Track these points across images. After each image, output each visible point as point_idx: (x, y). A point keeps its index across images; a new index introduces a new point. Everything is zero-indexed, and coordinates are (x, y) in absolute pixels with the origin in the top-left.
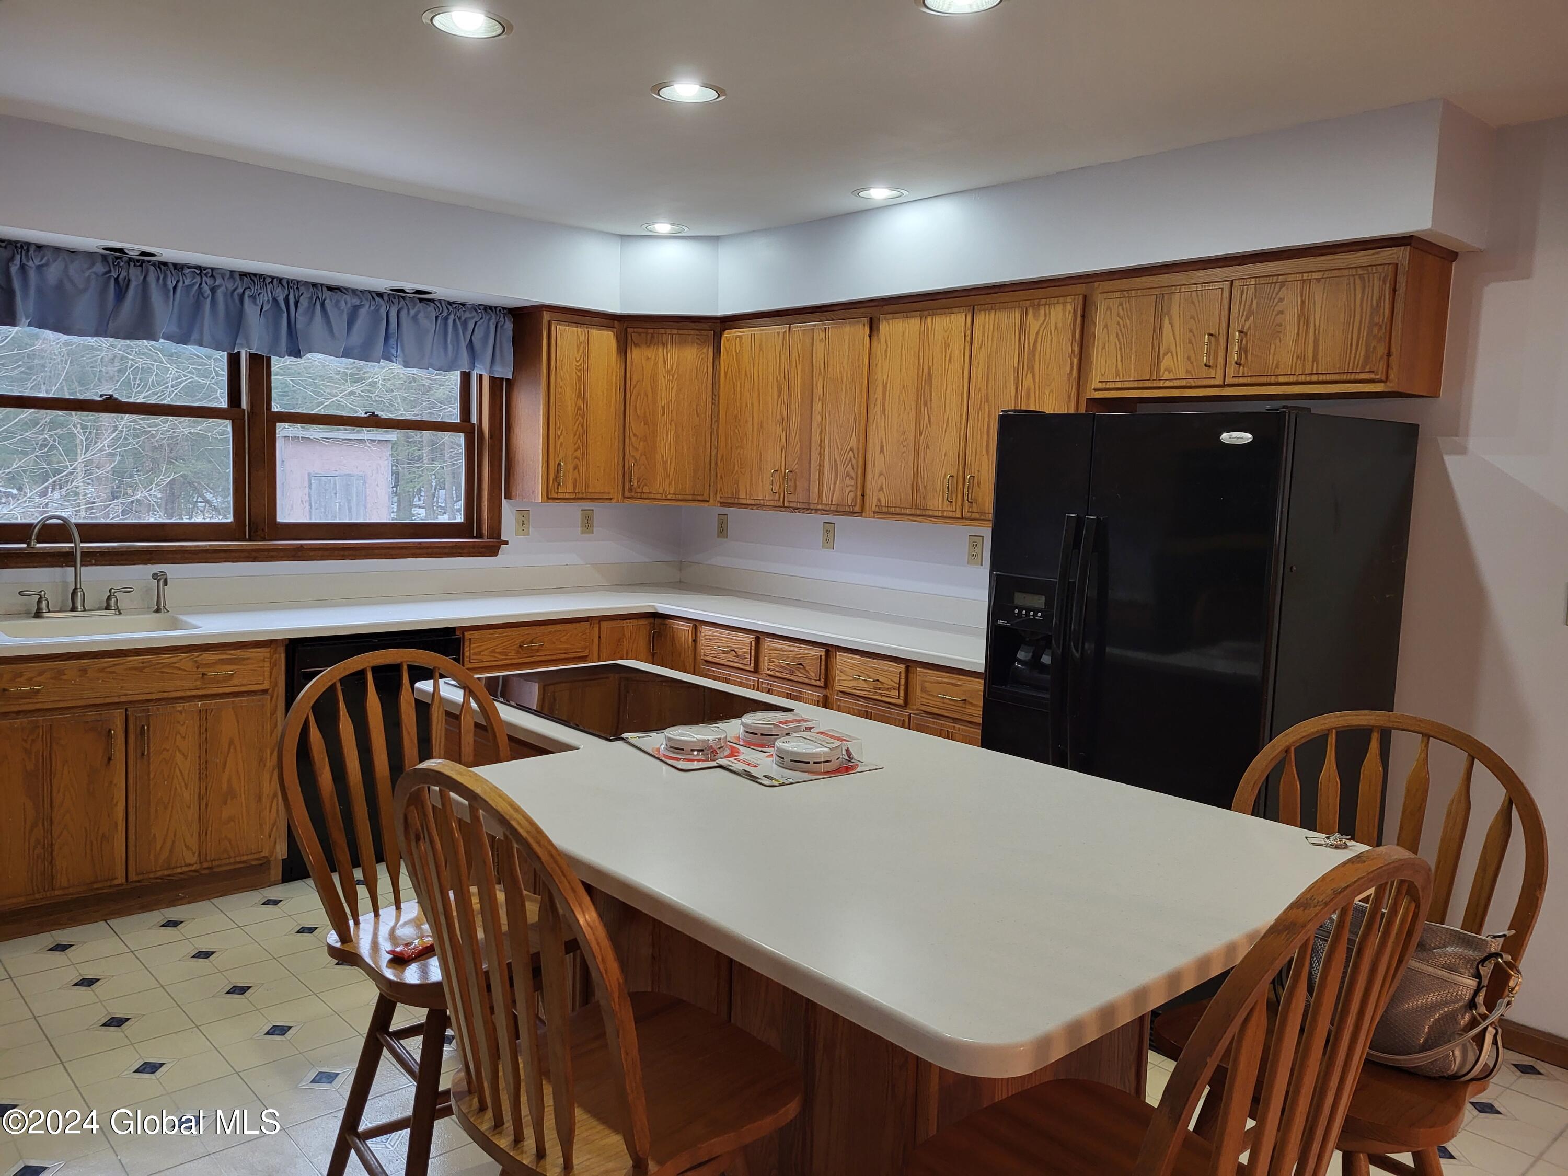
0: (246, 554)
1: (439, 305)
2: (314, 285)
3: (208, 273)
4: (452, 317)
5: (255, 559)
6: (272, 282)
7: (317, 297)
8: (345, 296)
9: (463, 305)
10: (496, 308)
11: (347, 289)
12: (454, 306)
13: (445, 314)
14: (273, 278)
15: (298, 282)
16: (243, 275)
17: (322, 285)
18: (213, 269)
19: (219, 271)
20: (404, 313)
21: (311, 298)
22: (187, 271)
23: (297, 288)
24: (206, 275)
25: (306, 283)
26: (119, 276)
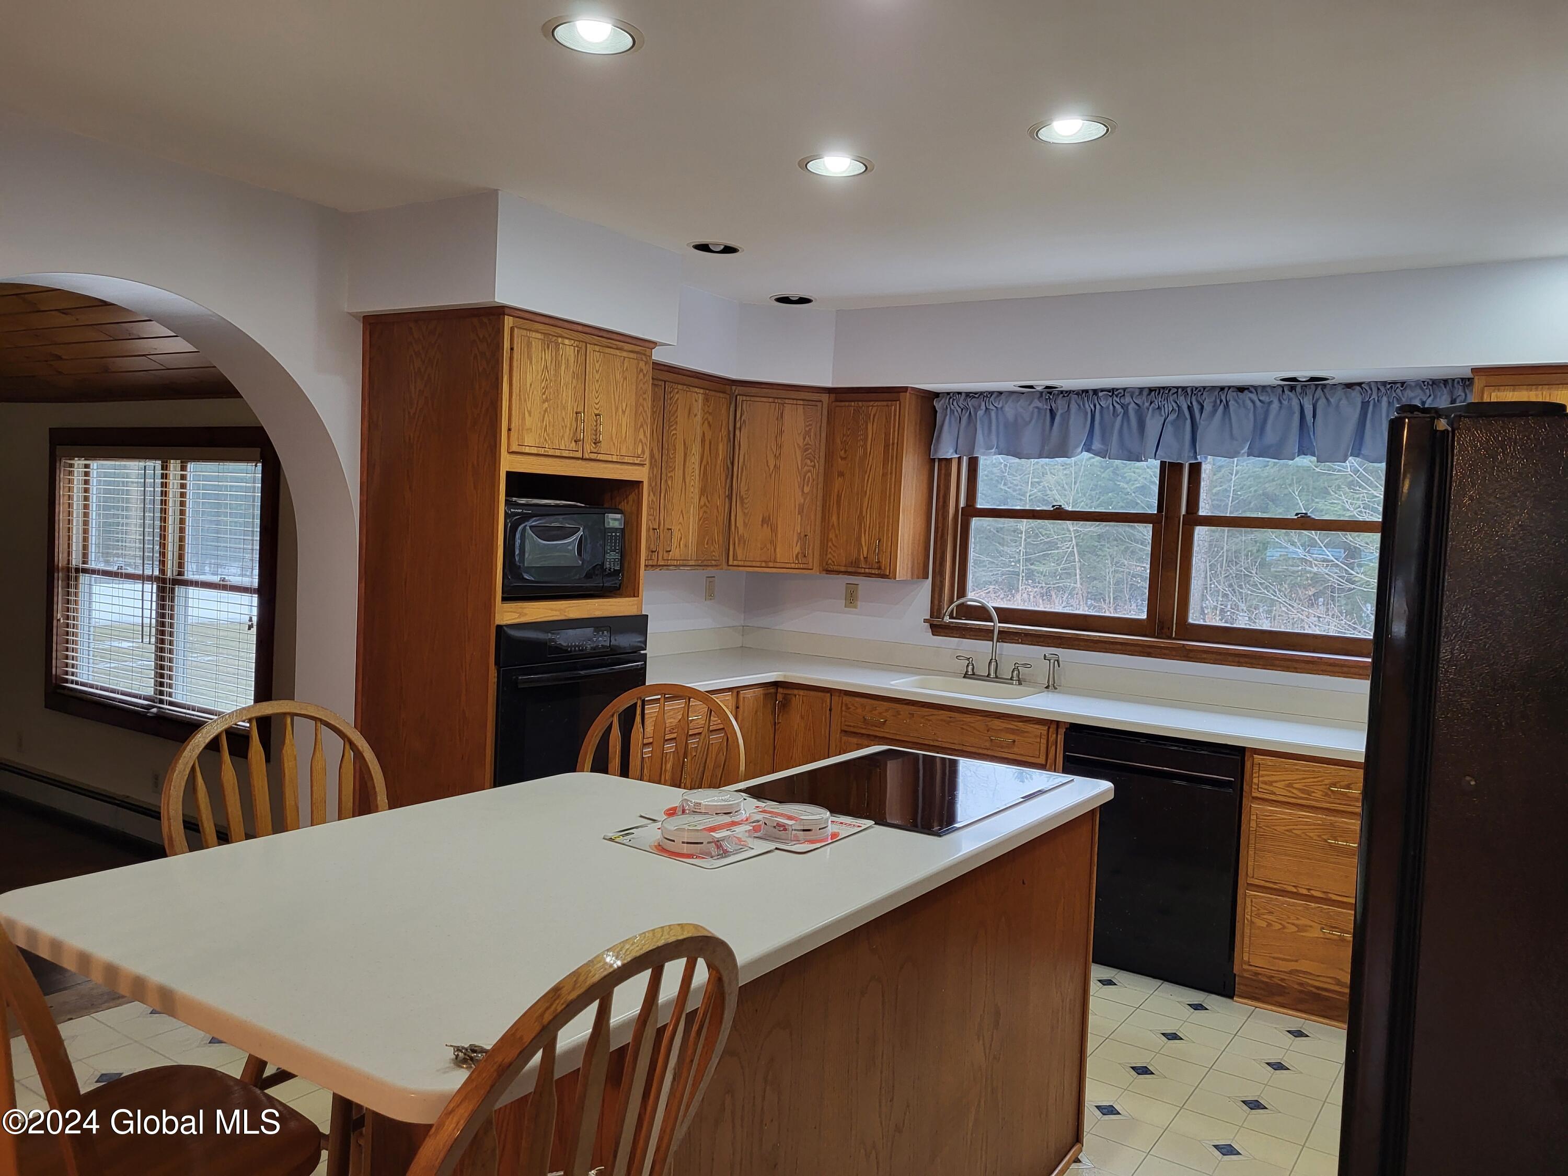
0: (1140, 649)
1: (1367, 388)
2: (1222, 389)
3: (1120, 393)
4: (1385, 399)
5: (1149, 655)
6: (1177, 392)
7: (1221, 401)
8: (1251, 395)
9: (1403, 383)
10: (1453, 380)
11: (1255, 388)
12: (1389, 386)
13: (1374, 396)
14: (1177, 388)
15: (1204, 388)
16: (1151, 390)
17: (1229, 387)
18: (1125, 389)
19: (1128, 390)
20: (1322, 403)
21: (1215, 402)
22: (1101, 394)
23: (1202, 394)
24: (1117, 396)
25: (1213, 388)
26: (1051, 407)
